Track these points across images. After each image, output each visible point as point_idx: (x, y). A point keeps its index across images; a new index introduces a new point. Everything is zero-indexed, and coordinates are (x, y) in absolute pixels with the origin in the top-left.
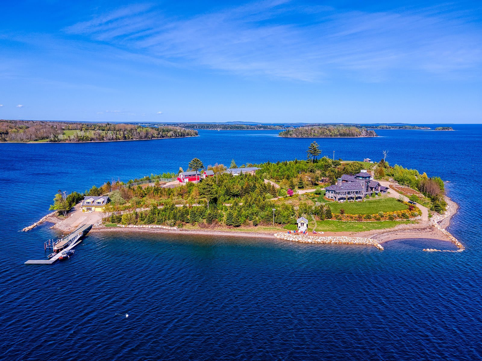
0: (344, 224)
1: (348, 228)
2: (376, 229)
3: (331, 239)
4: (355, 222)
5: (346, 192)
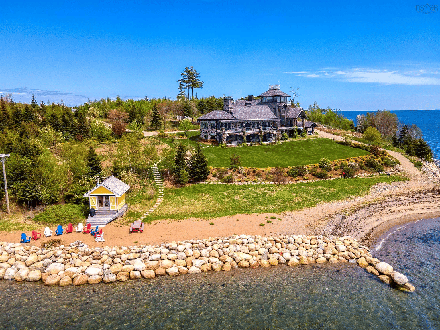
0: (241, 191)
1: (253, 204)
2: (329, 198)
3: (190, 252)
4: (270, 186)
5: (243, 123)
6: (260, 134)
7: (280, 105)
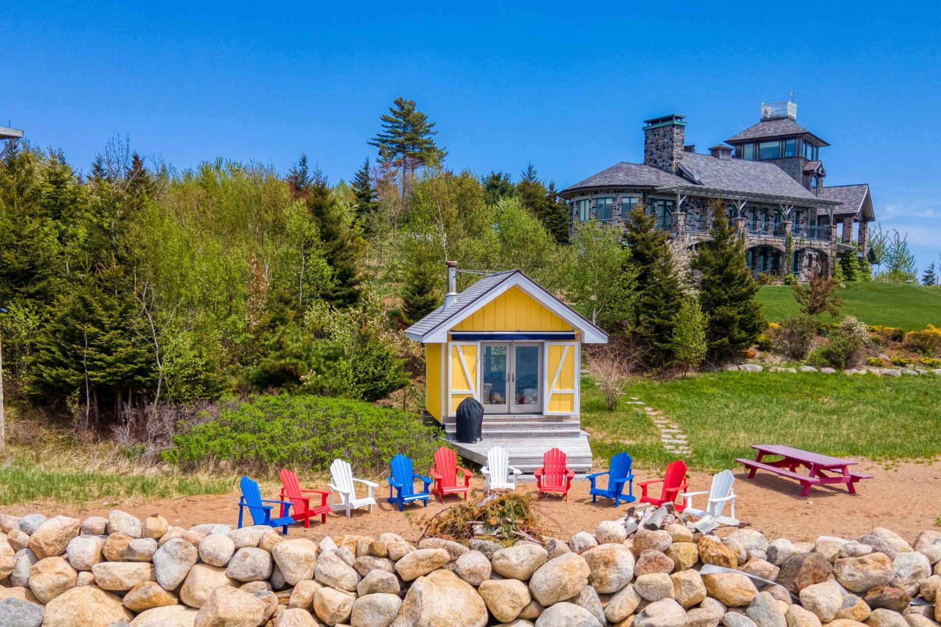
5: (736, 201)
6: (784, 249)
7: (807, 168)
